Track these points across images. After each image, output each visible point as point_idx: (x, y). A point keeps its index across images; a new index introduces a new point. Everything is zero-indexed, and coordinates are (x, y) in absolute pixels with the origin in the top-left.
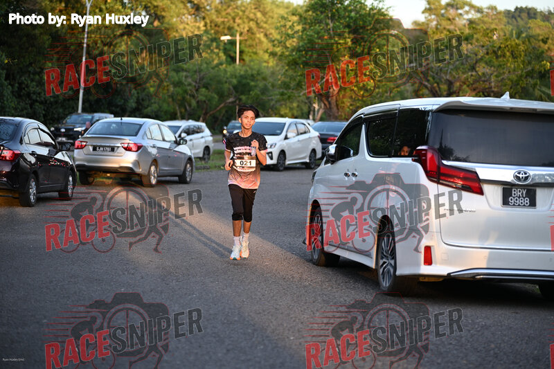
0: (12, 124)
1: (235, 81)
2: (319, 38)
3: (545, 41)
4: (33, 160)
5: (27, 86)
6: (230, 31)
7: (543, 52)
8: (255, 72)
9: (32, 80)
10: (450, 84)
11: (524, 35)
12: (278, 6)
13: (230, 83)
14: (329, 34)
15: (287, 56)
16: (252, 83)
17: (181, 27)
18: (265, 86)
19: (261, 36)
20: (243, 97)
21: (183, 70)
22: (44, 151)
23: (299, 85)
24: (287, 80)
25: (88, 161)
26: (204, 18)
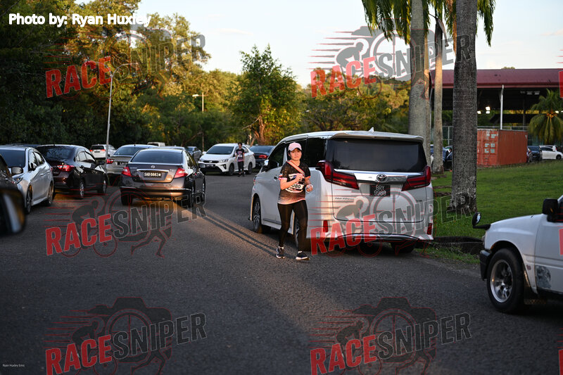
0: (68, 149)
1: (202, 122)
2: (253, 95)
3: (388, 97)
4: (82, 171)
5: (75, 126)
6: (198, 91)
7: (386, 103)
8: (214, 116)
9: (78, 122)
10: (332, 122)
11: (375, 92)
12: (226, 76)
13: (199, 123)
14: (259, 92)
15: (233, 107)
16: (213, 123)
17: (168, 89)
18: (221, 124)
19: (217, 94)
20: (207, 132)
21: (170, 115)
22: (88, 165)
23: (241, 124)
24: (234, 121)
25: (115, 171)
26: (182, 84)
